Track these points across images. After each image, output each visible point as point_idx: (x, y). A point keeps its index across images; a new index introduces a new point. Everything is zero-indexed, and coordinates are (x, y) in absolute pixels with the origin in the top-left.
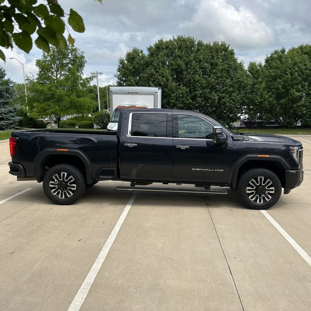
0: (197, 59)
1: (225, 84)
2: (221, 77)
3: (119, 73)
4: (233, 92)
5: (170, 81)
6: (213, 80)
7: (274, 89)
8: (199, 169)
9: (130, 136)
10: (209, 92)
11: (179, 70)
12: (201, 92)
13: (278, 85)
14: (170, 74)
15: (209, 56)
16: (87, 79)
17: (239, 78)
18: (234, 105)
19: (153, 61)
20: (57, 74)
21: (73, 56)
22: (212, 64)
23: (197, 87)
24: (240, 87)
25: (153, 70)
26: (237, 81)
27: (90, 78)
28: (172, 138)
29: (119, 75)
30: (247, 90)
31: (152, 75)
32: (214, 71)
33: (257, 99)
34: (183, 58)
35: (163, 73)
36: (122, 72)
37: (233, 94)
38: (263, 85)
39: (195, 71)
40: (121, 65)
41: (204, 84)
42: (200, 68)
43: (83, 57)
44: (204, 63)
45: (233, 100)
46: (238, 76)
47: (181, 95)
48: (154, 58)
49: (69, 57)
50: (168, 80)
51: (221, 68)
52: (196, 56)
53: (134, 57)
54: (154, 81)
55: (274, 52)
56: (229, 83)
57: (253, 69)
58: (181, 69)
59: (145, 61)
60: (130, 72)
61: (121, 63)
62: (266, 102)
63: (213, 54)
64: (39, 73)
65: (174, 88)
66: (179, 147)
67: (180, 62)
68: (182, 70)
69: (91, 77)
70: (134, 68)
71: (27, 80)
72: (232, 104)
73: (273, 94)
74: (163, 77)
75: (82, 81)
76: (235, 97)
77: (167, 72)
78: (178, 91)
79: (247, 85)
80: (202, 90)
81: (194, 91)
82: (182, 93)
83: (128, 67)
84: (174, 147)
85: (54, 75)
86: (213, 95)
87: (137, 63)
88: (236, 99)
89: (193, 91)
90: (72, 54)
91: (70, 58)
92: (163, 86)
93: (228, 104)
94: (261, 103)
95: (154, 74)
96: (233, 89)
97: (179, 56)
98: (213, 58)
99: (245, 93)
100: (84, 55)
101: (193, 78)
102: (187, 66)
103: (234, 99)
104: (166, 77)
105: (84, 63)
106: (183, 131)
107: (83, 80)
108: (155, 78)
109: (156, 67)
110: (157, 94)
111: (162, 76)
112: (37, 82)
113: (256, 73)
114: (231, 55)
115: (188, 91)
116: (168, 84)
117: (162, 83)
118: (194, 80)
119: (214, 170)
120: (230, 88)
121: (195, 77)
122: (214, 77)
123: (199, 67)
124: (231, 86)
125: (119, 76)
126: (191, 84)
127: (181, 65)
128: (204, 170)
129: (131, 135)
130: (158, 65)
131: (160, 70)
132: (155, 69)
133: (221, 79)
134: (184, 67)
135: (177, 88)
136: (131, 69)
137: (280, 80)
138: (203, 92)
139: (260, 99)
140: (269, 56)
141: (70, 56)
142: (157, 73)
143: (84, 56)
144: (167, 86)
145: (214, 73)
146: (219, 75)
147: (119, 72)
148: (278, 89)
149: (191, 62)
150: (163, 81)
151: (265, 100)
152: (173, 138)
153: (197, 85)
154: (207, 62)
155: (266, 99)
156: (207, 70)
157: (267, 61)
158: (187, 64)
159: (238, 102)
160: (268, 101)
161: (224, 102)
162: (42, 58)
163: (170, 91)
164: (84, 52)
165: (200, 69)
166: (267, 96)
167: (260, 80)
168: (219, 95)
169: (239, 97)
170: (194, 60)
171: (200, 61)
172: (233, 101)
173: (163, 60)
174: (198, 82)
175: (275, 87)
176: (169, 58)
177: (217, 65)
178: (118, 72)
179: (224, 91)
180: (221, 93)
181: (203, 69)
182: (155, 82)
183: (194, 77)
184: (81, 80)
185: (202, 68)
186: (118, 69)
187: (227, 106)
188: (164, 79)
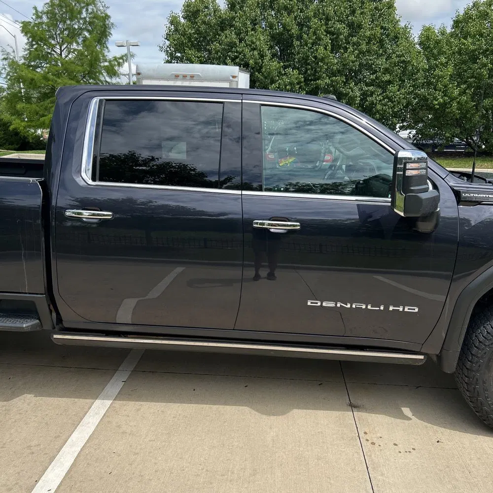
0: (321, 15)
1: (373, 66)
2: (368, 52)
3: (168, 43)
4: (389, 82)
5: (268, 58)
6: (353, 58)
7: (472, 77)
8: (331, 304)
9: (90, 182)
10: (343, 81)
11: (286, 36)
12: (328, 81)
13: (480, 69)
14: (268, 45)
15: (346, 8)
16: (115, 59)
17: (403, 55)
18: (391, 108)
19: (233, 18)
20: (61, 49)
21: (90, 14)
22: (351, 25)
23: (320, 71)
24: (404, 73)
25: (234, 36)
26: (398, 62)
27: (121, 58)
28: (239, 192)
29: (168, 46)
30: (416, 79)
31: (232, 45)
32: (355, 39)
33: (435, 99)
34: (294, 12)
35: (253, 43)
36: (174, 40)
37: (390, 87)
38: (450, 69)
39: (316, 38)
40: (172, 27)
41: (334, 65)
42: (327, 32)
43: (107, 17)
44: (334, 23)
45: (390, 100)
46: (401, 51)
47: (288, 87)
48: (236, 13)
49: (82, 17)
50: (262, 56)
51: (368, 33)
52: (318, 10)
53: (198, 11)
54: (237, 57)
55: (472, 4)
56: (382, 65)
57: (428, 38)
58: (289, 35)
59: (220, 17)
60: (190, 39)
61: (172, 22)
62: (455, 104)
63: (353, 4)
64: (27, 47)
65: (275, 73)
66: (263, 224)
67: (287, 19)
68: (291, 36)
69: (123, 56)
70: (198, 32)
71: (5, 59)
72: (387, 107)
73: (469, 87)
74: (254, 49)
75: (106, 64)
76: (394, 92)
77: (262, 39)
78: (282, 79)
79: (418, 71)
80: (329, 78)
81: (315, 80)
82: (291, 84)
83: (185, 29)
84: (245, 224)
85: (55, 52)
86: (350, 88)
87: (204, 22)
88: (395, 97)
89: (311, 80)
90: (87, 10)
91: (85, 18)
92: (253, 68)
93: (379, 107)
94: (444, 105)
95: (236, 44)
96: (390, 76)
97: (286, 8)
98: (353, 12)
99: (413, 86)
100: (109, 12)
101: (312, 53)
102: (301, 29)
103: (392, 96)
104: (260, 51)
105: (110, 28)
106: (291, 160)
107: (110, 62)
108: (237, 52)
109: (240, 30)
110: (236, 79)
111: (251, 48)
112: (24, 64)
113: (435, 47)
114: (389, 8)
115: (303, 80)
116: (263, 63)
117: (251, 62)
118: (315, 57)
119: (386, 308)
120: (384, 74)
121: (317, 50)
122: (353, 52)
123: (325, 31)
124: (387, 71)
125: (168, 49)
126: (309, 64)
127: (289, 26)
128: (349, 306)
129: (94, 179)
130: (245, 24)
131: (247, 35)
132: (238, 34)
133: (368, 56)
134: (295, 30)
135: (280, 72)
136: (190, 34)
137: (485, 60)
138: (332, 81)
139: (442, 98)
140: (462, 13)
141: (84, 15)
142: (240, 41)
143: (109, 14)
144: (261, 67)
145: (354, 44)
146: (364, 47)
147: (168, 40)
148: (479, 78)
149: (309, 22)
150: (252, 57)
151: (453, 99)
152: (244, 192)
153: (321, 67)
154: (341, 21)
155: (456, 98)
156: (342, 37)
157: (457, 23)
158: (301, 26)
159: (399, 103)
160: (458, 103)
161: (372, 103)
162: (32, 18)
163: (266, 78)
164: (108, 7)
165: (327, 35)
166: (456, 92)
167: (444, 60)
168: (362, 90)
169: (401, 94)
170: (315, 17)
171: (328, 19)
172: (388, 102)
173: (254, 16)
174: (322, 60)
175: (473, 73)
176: (266, 12)
177: (360, 26)
178: (166, 41)
179: (373, 80)
180: (367, 85)
181: (334, 34)
182: (237, 60)
183: (314, 51)
184: (106, 61)
185: (332, 33)
186: (167, 34)
187: (378, 111)
188: (256, 53)
